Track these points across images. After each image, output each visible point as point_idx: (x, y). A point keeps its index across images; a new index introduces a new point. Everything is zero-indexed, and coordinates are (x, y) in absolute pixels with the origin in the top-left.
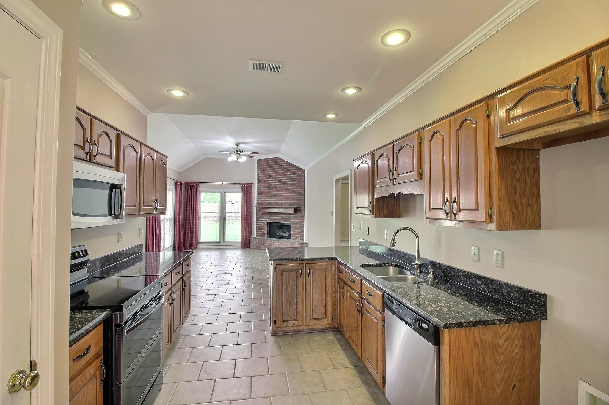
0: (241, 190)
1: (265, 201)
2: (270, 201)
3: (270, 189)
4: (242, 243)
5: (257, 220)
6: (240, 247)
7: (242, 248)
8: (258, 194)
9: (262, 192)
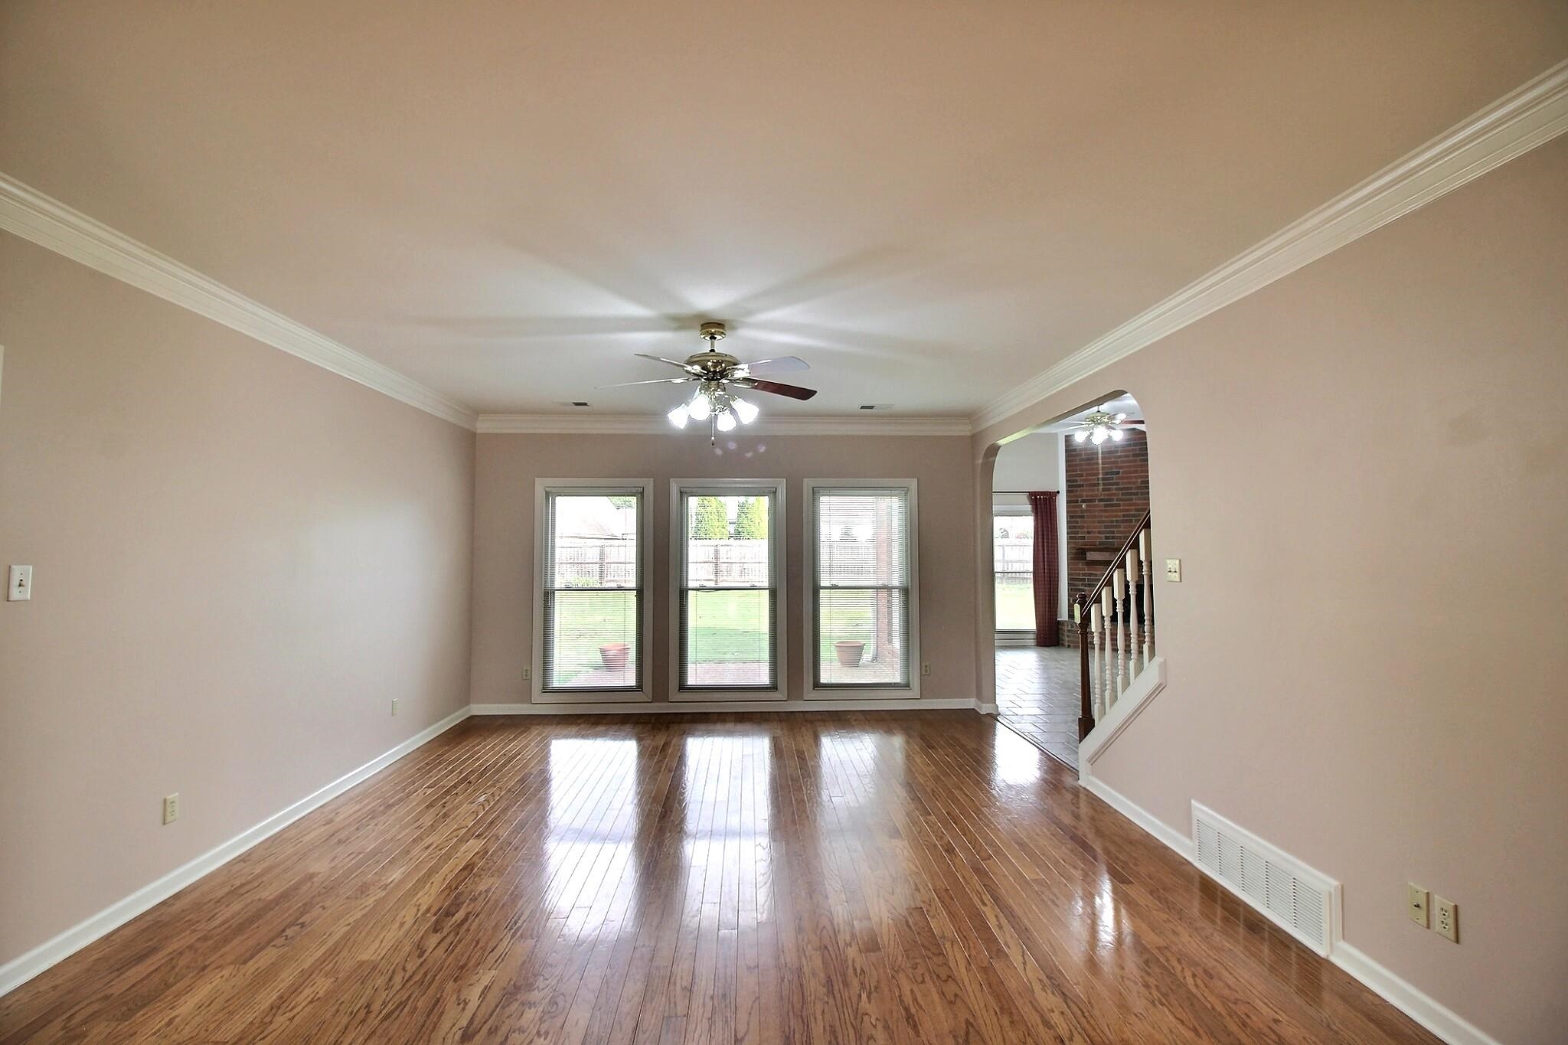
0: (1029, 508)
1: (1094, 533)
2: (1113, 532)
3: (1112, 505)
4: (1037, 635)
5: (1070, 579)
6: (1032, 643)
7: (1037, 645)
8: (1071, 517)
9: (1082, 511)
